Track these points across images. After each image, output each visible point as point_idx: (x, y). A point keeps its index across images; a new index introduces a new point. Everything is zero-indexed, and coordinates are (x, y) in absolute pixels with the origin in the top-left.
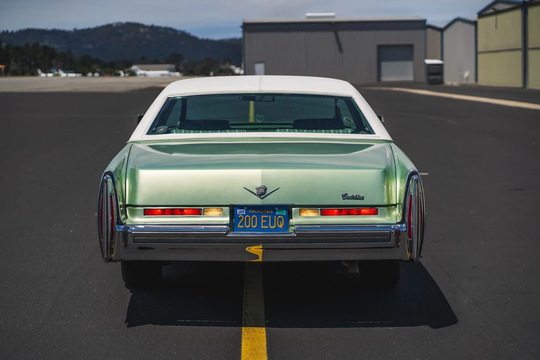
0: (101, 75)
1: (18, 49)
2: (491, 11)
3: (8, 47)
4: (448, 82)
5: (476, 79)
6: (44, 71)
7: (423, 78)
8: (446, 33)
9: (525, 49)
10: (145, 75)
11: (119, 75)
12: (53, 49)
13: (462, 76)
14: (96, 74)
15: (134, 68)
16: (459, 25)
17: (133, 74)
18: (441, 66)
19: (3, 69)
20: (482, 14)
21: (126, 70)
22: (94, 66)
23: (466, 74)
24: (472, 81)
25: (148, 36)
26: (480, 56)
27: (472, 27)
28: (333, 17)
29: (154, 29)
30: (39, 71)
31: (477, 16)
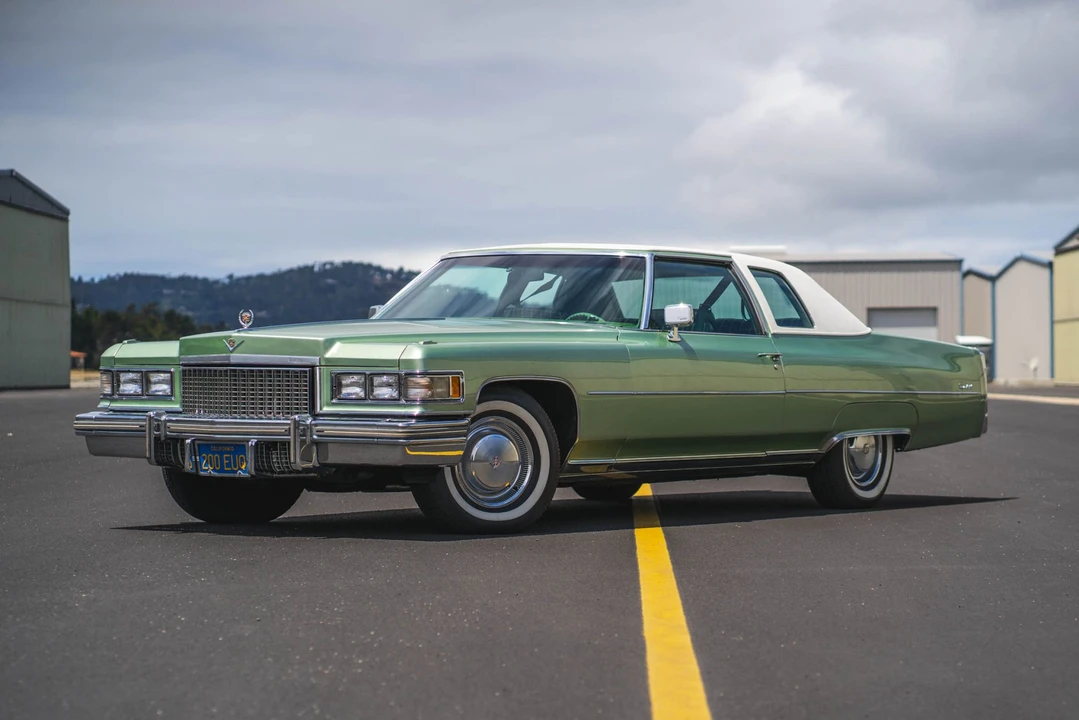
1: (111, 317)
2: (1076, 242)
3: (89, 313)
4: (1000, 379)
5: (1052, 375)
8: (1000, 284)
13: (1025, 366)
16: (1022, 267)
18: (991, 347)
19: (82, 361)
20: (1060, 250)
23: (1033, 364)
24: (1043, 378)
26: (1058, 328)
27: (1046, 272)
28: (781, 253)
29: (404, 278)
31: (1052, 252)
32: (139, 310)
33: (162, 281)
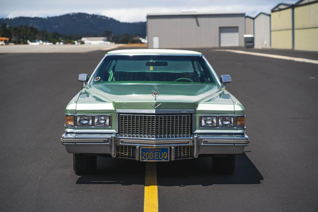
0: (65, 43)
1: (16, 29)
2: (277, 9)
3: (10, 28)
4: (256, 47)
5: (271, 45)
6: (31, 41)
7: (243, 44)
8: (256, 20)
9: (293, 29)
10: (90, 43)
11: (74, 43)
12: (36, 29)
13: (263, 43)
14: (61, 43)
15: (83, 39)
16: (262, 16)
17: (83, 43)
18: (253, 38)
19: (8, 40)
20: (273, 11)
21: (79, 41)
22: (60, 39)
23: (265, 42)
24: (268, 46)
25: (91, 21)
26: (272, 33)
27: (268, 17)
28: (195, 12)
29: (94, 17)
30: (28, 42)
31: (271, 12)
32: (23, 26)
33: (30, 19)
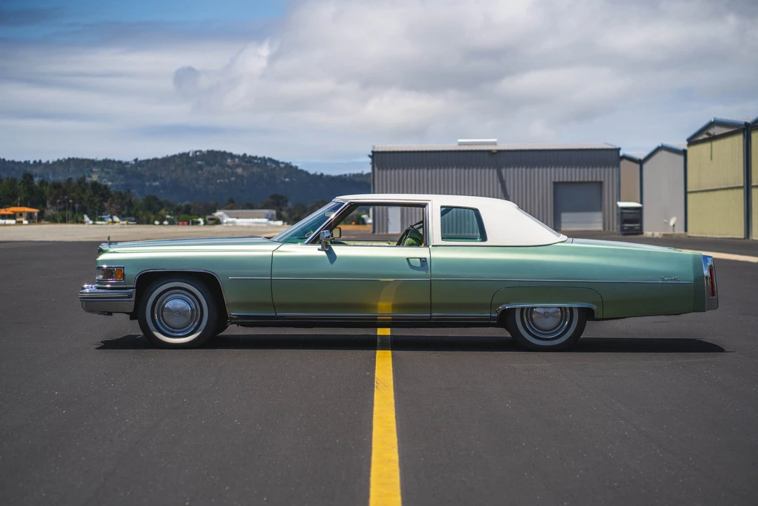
0: (172, 223)
1: (56, 186)
2: (705, 136)
3: (42, 183)
4: (648, 233)
5: (686, 230)
6: (93, 218)
7: (616, 226)
8: (645, 166)
9: (748, 187)
10: (233, 224)
11: (197, 223)
12: (106, 187)
13: (667, 224)
14: (166, 223)
15: (218, 214)
16: (663, 153)
17: (217, 222)
18: (640, 209)
19: (36, 214)
20: (692, 141)
21: (207, 217)
22: (163, 212)
23: (672, 222)
24: (680, 231)
25: (239, 171)
26: (690, 196)
27: (681, 158)
28: (495, 144)
29: (247, 160)
30: (86, 218)
31: (686, 143)
32: (75, 181)
33: (92, 163)
